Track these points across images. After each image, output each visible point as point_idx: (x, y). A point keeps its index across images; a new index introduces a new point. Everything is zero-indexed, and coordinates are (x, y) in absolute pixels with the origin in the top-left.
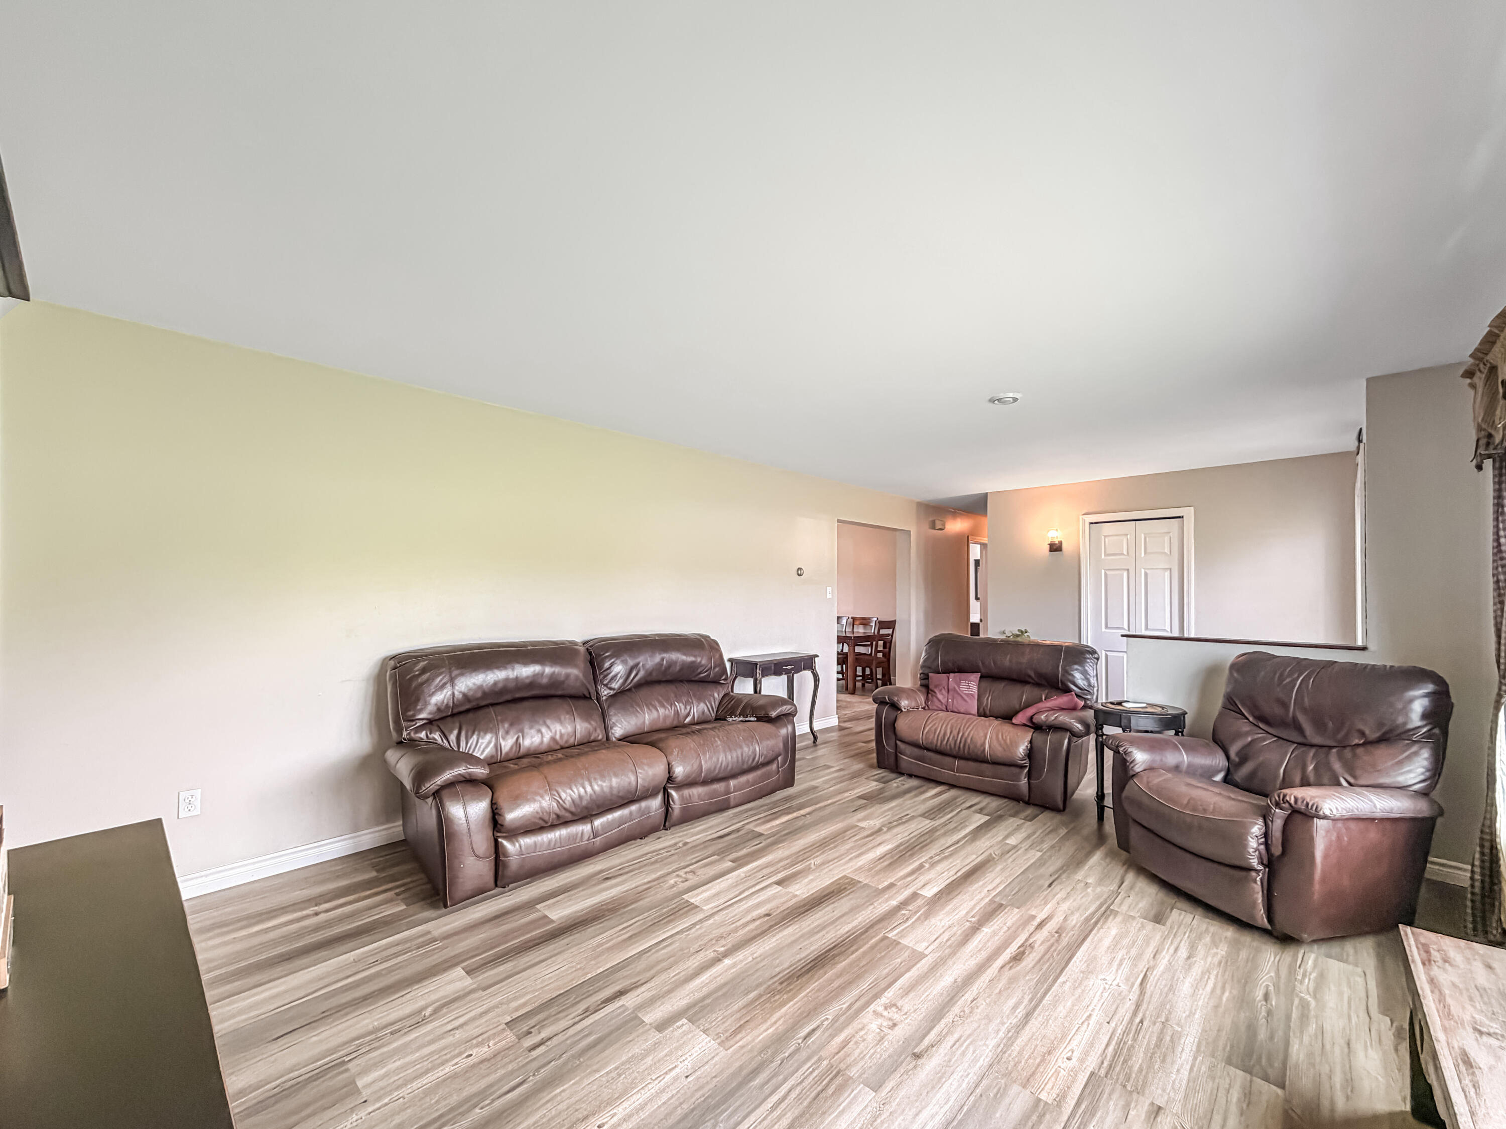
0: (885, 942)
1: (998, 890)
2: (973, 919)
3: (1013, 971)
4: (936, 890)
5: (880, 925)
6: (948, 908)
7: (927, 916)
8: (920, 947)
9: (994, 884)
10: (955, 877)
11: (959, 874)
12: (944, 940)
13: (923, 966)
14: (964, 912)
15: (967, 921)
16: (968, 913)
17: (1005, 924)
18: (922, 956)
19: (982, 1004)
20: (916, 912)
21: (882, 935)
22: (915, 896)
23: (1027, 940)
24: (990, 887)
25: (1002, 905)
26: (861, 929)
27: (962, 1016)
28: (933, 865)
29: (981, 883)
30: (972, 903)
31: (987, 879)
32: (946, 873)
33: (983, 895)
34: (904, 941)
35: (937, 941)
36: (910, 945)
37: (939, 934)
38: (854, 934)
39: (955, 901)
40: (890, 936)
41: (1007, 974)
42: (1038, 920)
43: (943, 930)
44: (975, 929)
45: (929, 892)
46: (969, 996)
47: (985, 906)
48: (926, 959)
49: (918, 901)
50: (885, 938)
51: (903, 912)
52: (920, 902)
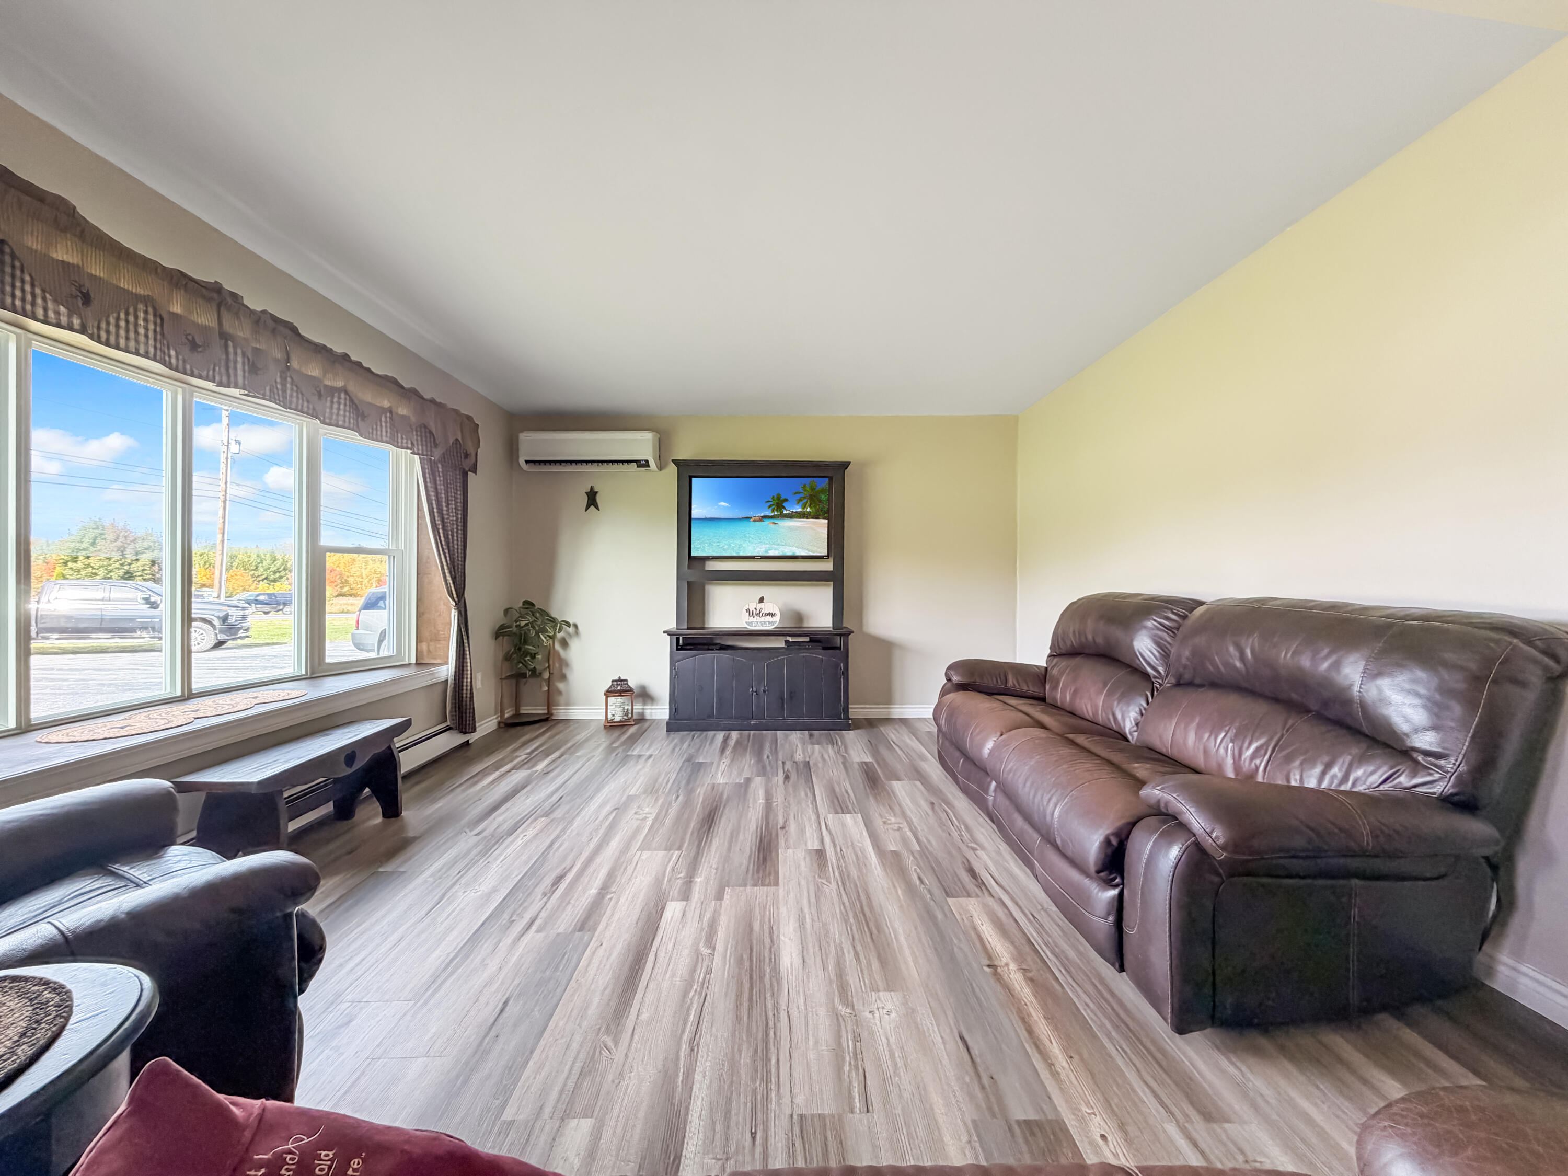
0: (677, 845)
1: (588, 953)
2: (609, 897)
3: (563, 867)
4: (668, 914)
5: (692, 855)
6: (642, 896)
7: (658, 882)
8: (646, 854)
9: (596, 961)
10: (654, 949)
11: (651, 957)
12: (629, 867)
13: (637, 844)
14: (622, 900)
15: (614, 892)
16: (617, 902)
17: (574, 906)
18: (641, 849)
19: (584, 839)
20: (669, 880)
21: (684, 849)
22: (685, 896)
23: (549, 898)
24: (601, 952)
25: (579, 931)
26: (704, 847)
27: (596, 830)
28: (697, 957)
29: (615, 954)
30: (616, 917)
31: (608, 967)
32: (670, 948)
33: (608, 934)
34: (661, 854)
35: (635, 863)
36: (655, 852)
37: (637, 869)
38: (706, 842)
39: (638, 909)
40: (677, 852)
41: (568, 863)
42: (534, 928)
43: (635, 874)
44: (605, 889)
45: (673, 909)
46: (595, 840)
47: (601, 916)
48: (637, 847)
49: (676, 892)
50: (679, 848)
51: (682, 875)
52: (675, 892)
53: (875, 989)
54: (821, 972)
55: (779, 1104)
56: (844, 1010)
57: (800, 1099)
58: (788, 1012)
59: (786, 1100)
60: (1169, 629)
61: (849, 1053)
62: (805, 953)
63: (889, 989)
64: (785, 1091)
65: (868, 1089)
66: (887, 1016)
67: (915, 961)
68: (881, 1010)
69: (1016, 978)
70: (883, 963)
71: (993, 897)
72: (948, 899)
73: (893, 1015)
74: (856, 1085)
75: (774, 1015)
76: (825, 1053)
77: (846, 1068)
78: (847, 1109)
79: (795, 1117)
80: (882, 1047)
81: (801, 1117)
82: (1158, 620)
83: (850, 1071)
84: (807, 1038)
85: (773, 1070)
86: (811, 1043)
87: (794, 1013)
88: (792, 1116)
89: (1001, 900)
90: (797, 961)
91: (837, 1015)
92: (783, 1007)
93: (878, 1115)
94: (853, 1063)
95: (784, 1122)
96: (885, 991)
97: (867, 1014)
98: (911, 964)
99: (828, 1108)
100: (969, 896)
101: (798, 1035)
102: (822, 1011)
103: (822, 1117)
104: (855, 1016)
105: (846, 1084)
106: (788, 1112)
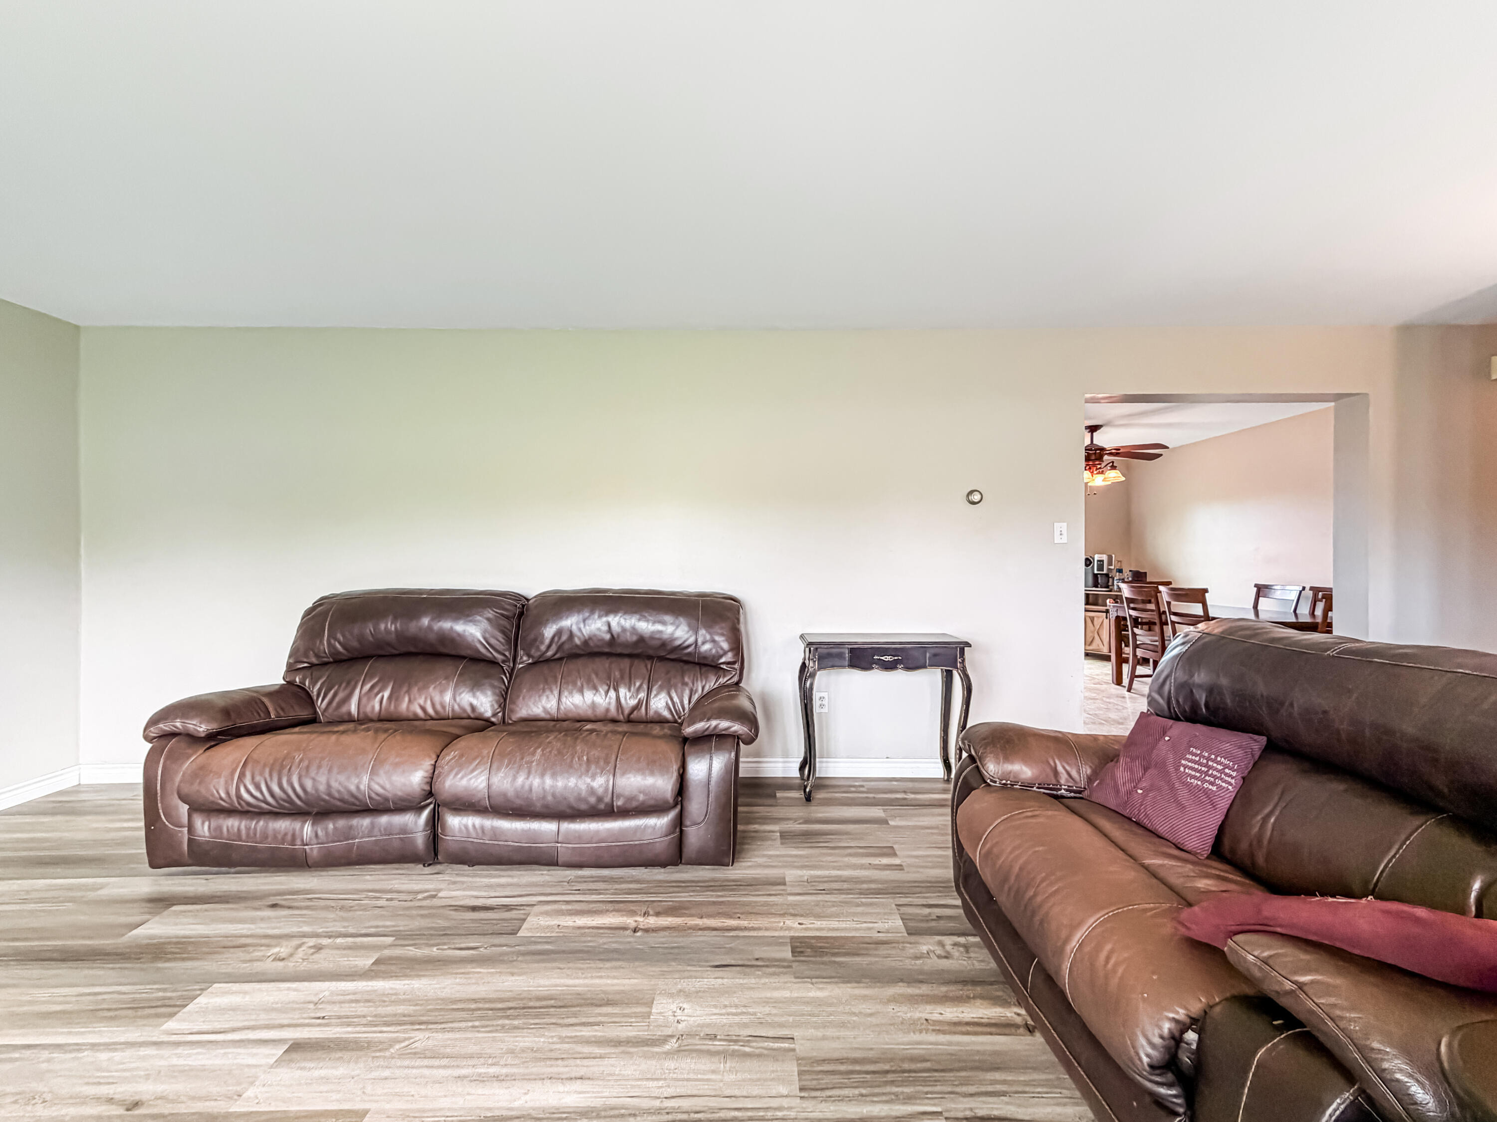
53: (649, 1014)
54: (606, 1061)
55: (790, 1108)
56: (672, 1044)
57: (784, 1090)
58: (666, 1098)
59: (785, 1102)
60: (507, 617)
61: (730, 1045)
62: (564, 1076)
63: (650, 1004)
64: (775, 1103)
65: (771, 1036)
66: (685, 1011)
67: (615, 978)
68: (676, 1014)
69: (652, 921)
70: (609, 1003)
71: (535, 905)
72: (518, 935)
73: (685, 1006)
74: (766, 1044)
75: (668, 1113)
76: (728, 1065)
77: (747, 1049)
78: (792, 1053)
79: (803, 1094)
80: (724, 1020)
81: (802, 1089)
82: (498, 611)
83: (750, 1047)
84: (708, 1080)
85: (750, 1114)
86: (713, 1077)
87: (670, 1092)
88: (801, 1097)
89: (541, 902)
90: (577, 1086)
91: (679, 1051)
92: (657, 1103)
93: (796, 1033)
94: (742, 1044)
95: (809, 1105)
96: (651, 1007)
97: (680, 1026)
98: (616, 981)
99: (793, 1068)
100: (524, 920)
101: (704, 1089)
102: (670, 1064)
103: (801, 1073)
104: (682, 1035)
105: (766, 1052)
106: (798, 1100)
